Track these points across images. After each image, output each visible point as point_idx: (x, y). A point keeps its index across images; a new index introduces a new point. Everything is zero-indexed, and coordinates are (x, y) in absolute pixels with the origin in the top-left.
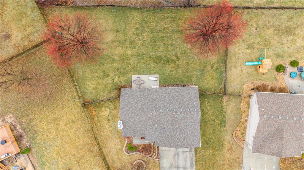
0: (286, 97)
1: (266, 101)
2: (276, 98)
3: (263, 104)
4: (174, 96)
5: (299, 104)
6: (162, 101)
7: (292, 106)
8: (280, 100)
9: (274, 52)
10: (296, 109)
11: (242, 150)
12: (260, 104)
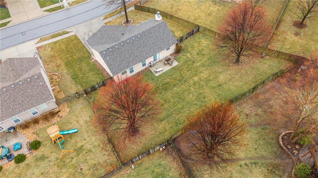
0: (19, 110)
1: (40, 94)
2: (30, 104)
3: (42, 89)
4: (130, 56)
5: (4, 109)
6: (138, 48)
7: (11, 103)
8: (26, 103)
9: (50, 159)
10: (5, 101)
11: (47, 71)
12: (45, 88)
